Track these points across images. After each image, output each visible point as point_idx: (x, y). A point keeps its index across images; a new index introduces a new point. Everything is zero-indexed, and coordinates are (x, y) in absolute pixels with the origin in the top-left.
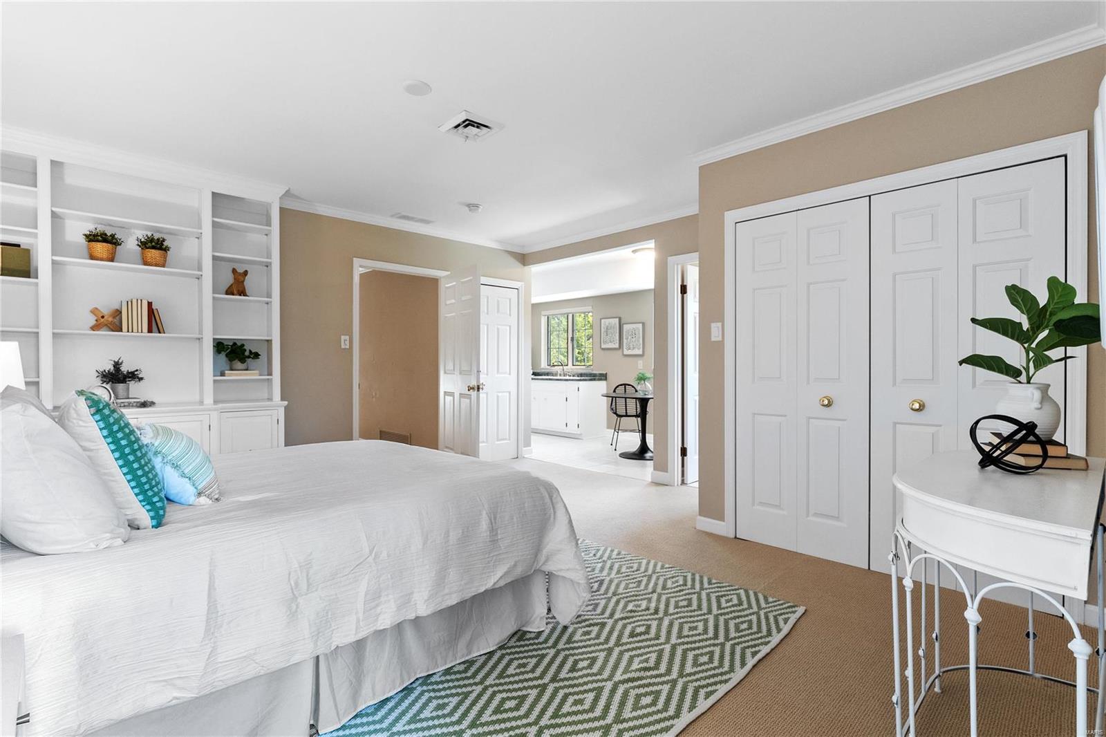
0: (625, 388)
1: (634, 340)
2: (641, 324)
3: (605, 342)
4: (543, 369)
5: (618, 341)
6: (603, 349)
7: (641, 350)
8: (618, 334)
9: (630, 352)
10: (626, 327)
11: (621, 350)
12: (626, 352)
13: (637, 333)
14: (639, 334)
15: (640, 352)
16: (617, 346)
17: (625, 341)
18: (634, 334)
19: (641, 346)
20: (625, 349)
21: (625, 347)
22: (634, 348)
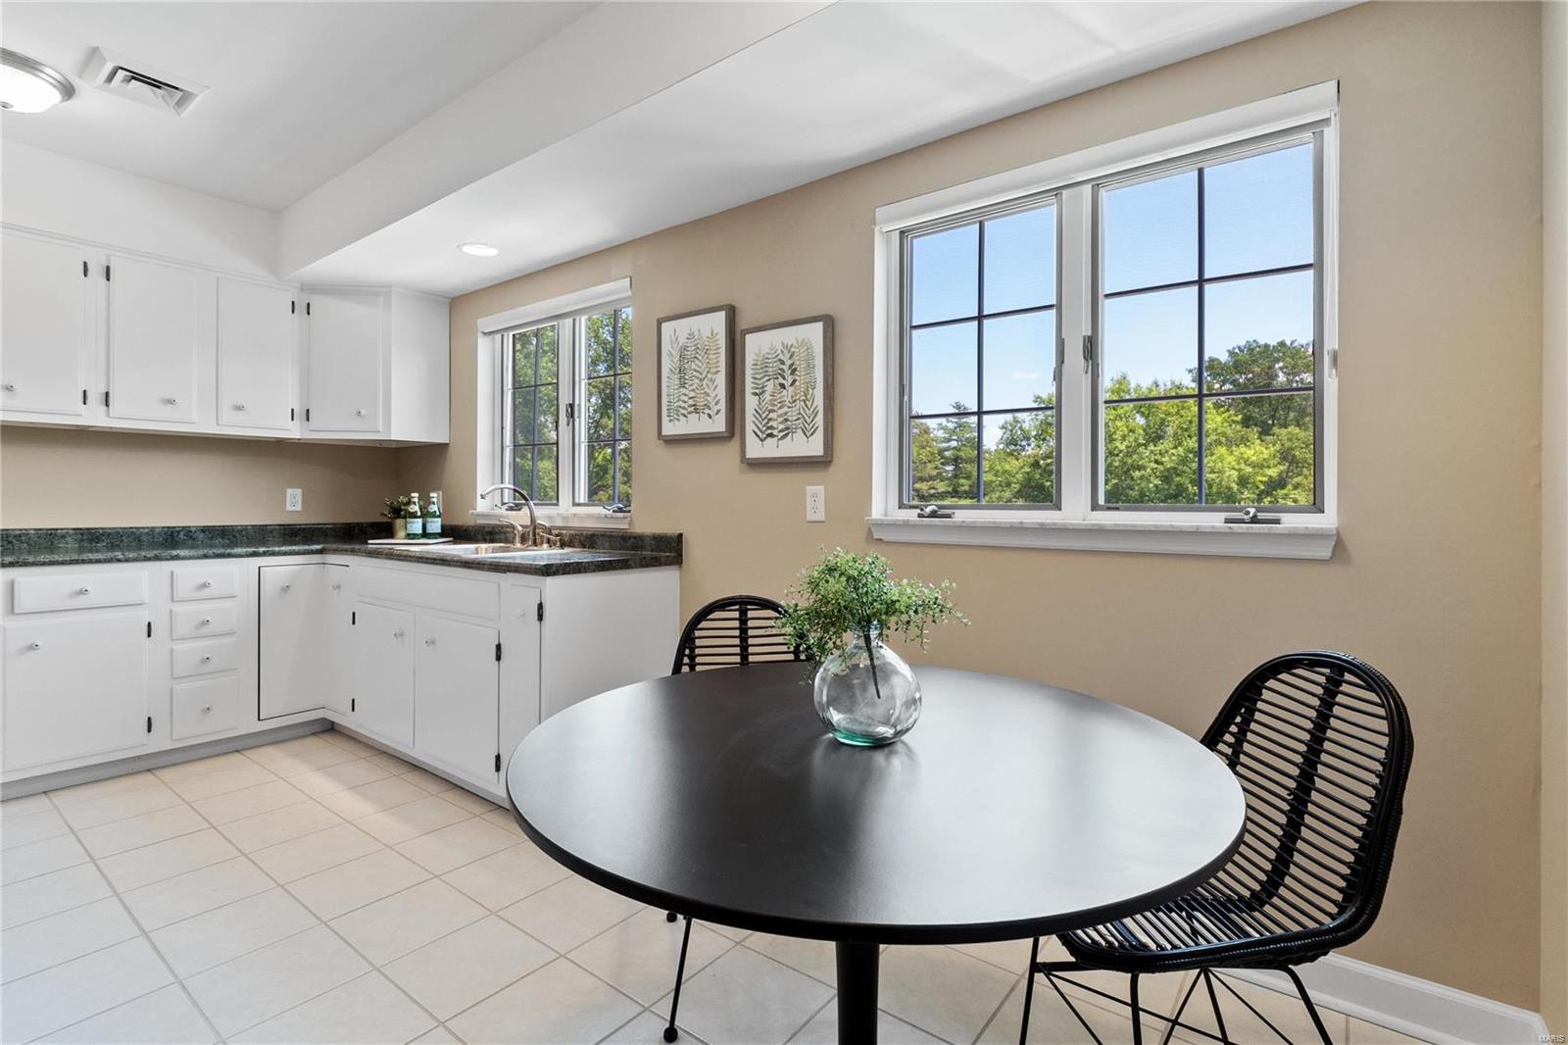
0: (743, 620)
1: (787, 395)
2: (820, 326)
3: (677, 414)
4: (484, 516)
5: (722, 405)
6: (673, 441)
7: (819, 435)
8: (721, 380)
9: (771, 449)
10: (756, 346)
11: (735, 443)
12: (756, 449)
13: (801, 366)
14: (810, 367)
15: (814, 447)
16: (719, 425)
17: (751, 402)
18: (785, 371)
19: (820, 420)
20: (750, 438)
21: (750, 427)
22: (787, 432)
